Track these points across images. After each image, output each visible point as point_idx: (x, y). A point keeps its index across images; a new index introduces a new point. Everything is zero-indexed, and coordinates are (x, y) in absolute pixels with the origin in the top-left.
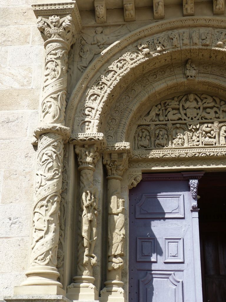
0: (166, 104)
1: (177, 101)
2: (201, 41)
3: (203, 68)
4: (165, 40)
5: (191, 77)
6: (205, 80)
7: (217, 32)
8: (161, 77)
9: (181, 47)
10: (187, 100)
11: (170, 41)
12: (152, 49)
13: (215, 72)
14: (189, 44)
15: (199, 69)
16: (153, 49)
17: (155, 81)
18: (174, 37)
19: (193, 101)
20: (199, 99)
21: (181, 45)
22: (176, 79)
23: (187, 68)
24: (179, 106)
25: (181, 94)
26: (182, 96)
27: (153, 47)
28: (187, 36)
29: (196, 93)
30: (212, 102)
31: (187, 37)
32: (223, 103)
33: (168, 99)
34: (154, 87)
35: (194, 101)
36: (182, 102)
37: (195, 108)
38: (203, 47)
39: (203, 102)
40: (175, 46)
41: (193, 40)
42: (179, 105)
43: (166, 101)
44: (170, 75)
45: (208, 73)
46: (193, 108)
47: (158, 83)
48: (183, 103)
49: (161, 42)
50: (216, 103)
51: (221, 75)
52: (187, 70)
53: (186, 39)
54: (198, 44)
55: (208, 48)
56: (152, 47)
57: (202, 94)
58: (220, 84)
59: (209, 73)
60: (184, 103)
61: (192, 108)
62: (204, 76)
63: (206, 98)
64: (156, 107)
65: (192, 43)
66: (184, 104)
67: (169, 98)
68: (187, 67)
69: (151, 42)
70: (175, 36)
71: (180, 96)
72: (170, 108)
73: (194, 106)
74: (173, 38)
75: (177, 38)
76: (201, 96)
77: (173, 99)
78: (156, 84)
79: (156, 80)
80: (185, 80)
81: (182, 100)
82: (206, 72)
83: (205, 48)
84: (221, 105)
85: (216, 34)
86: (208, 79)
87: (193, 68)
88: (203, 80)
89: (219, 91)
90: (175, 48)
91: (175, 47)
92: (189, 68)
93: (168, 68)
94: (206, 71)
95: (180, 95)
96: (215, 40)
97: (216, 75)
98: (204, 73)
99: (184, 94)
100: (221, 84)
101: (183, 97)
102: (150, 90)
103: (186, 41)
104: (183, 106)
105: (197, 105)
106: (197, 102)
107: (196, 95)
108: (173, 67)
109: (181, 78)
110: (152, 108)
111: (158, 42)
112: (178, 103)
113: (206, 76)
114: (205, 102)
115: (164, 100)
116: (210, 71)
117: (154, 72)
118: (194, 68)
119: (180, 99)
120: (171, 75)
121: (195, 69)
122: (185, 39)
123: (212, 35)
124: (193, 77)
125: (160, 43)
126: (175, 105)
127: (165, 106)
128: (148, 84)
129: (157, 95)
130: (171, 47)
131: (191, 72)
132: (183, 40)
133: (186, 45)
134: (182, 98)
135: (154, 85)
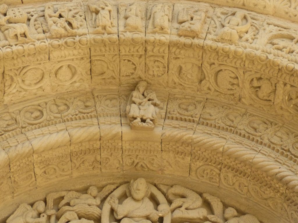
0: (64, 202)
1: (95, 197)
2: (176, 25)
3: (179, 107)
4: (77, 16)
5: (143, 121)
6: (184, 133)
7: (223, 13)
8: (55, 117)
9: (120, 33)
10: (127, 197)
11: (90, 17)
12: (36, 29)
13: (212, 120)
14: (143, 30)
15: (168, 110)
16: (40, 30)
17: (36, 124)
18: (103, 9)
19: (143, 199)
20: (161, 198)
21: (121, 29)
22: (98, 126)
23: (134, 99)
24: (101, 209)
25: (111, 181)
26: (113, 187)
27: (40, 26)
28: (140, 11)
29: (156, 182)
30: (201, 207)
31: (139, 13)
32: (230, 212)
33: (70, 191)
34: (29, 138)
35: (147, 200)
36: (111, 202)
37: (148, 218)
38: (183, 40)
39: (174, 205)
40: (104, 28)
41: (153, 22)
42: (100, 207)
43: (63, 193)
44: (81, 115)
45: (194, 121)
46: (143, 217)
47: (45, 130)
48: (114, 202)
49: (63, 14)
50: (211, 211)
51: (230, 126)
52: (133, 105)
53: (137, 16)
54: (169, 31)
55: (196, 41)
56: (37, 26)
57: (172, 186)
58: (226, 147)
59: (196, 119)
60: (117, 202)
61: (139, 217)
62: (182, 125)
63: (183, 197)
64: (29, 207)
65: (150, 26)
66: (116, 206)
67: (73, 188)
68: (132, 96)
69: (35, 16)
70: (106, 6)
71: (106, 185)
72: (74, 213)
73: (146, 213)
74: (100, 9)
75: (110, 11)
76: (167, 190)
77: (85, 191)
78: (37, 132)
79: (40, 123)
80: (125, 129)
81: (111, 195)
82: (187, 118)
83: (188, 41)
84: (226, 216)
85: (219, 17)
86: (192, 132)
87: (149, 100)
88: (177, 133)
89: (222, 176)
90: (103, 34)
91: (103, 31)
92: (137, 100)
93: (78, 98)
94: (188, 116)
95: (109, 182)
96: (216, 27)
97: (215, 126)
98: (181, 119)
99: (119, 181)
100: (229, 148)
101: (114, 190)
102: (16, 146)
103: (136, 21)
104: (112, 211)
105: (155, 211)
106: (156, 203)
107: (155, 185)
108: (94, 98)
109: (113, 125)
110: (18, 207)
111: (57, 14)
112: (98, 201)
113: (185, 126)
114: (180, 207)
115: (57, 191)
116: (198, 116)
117: (36, 103)
118: (154, 102)
119: (107, 194)
120: (85, 115)
121: (155, 105)
122: (134, 17)
123: (208, 17)
124: (148, 120)
125: (60, 16)
126: (89, 205)
127: (60, 206)
128: (12, 130)
129: (38, 171)
130: (91, 30)
131: (145, 110)
132: (126, 18)
133: (135, 29)
134: (112, 192)
135: (29, 134)
